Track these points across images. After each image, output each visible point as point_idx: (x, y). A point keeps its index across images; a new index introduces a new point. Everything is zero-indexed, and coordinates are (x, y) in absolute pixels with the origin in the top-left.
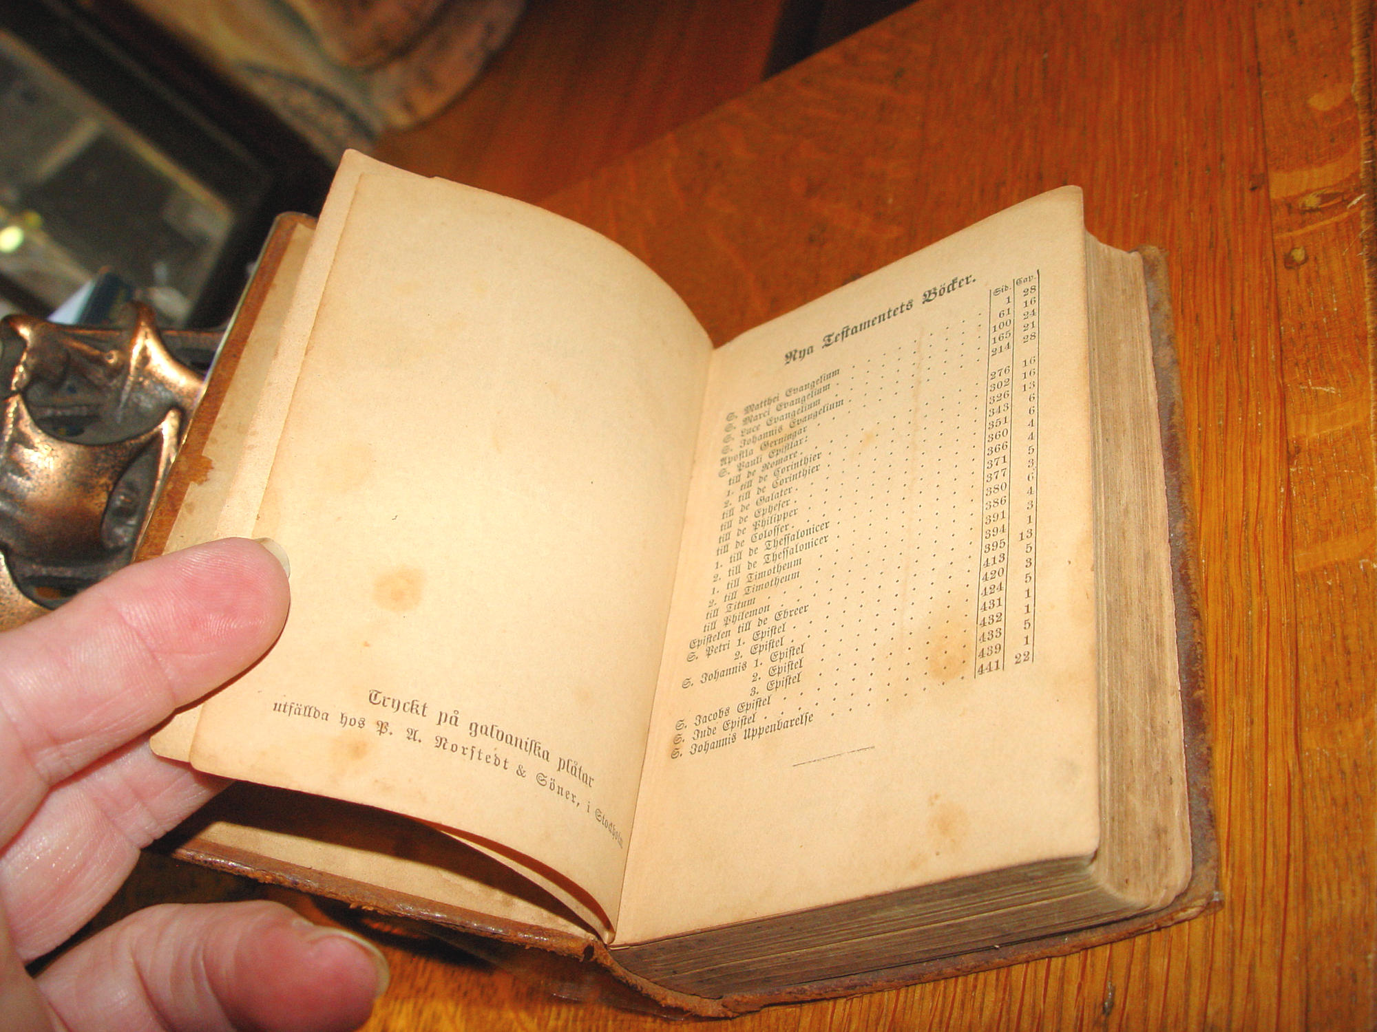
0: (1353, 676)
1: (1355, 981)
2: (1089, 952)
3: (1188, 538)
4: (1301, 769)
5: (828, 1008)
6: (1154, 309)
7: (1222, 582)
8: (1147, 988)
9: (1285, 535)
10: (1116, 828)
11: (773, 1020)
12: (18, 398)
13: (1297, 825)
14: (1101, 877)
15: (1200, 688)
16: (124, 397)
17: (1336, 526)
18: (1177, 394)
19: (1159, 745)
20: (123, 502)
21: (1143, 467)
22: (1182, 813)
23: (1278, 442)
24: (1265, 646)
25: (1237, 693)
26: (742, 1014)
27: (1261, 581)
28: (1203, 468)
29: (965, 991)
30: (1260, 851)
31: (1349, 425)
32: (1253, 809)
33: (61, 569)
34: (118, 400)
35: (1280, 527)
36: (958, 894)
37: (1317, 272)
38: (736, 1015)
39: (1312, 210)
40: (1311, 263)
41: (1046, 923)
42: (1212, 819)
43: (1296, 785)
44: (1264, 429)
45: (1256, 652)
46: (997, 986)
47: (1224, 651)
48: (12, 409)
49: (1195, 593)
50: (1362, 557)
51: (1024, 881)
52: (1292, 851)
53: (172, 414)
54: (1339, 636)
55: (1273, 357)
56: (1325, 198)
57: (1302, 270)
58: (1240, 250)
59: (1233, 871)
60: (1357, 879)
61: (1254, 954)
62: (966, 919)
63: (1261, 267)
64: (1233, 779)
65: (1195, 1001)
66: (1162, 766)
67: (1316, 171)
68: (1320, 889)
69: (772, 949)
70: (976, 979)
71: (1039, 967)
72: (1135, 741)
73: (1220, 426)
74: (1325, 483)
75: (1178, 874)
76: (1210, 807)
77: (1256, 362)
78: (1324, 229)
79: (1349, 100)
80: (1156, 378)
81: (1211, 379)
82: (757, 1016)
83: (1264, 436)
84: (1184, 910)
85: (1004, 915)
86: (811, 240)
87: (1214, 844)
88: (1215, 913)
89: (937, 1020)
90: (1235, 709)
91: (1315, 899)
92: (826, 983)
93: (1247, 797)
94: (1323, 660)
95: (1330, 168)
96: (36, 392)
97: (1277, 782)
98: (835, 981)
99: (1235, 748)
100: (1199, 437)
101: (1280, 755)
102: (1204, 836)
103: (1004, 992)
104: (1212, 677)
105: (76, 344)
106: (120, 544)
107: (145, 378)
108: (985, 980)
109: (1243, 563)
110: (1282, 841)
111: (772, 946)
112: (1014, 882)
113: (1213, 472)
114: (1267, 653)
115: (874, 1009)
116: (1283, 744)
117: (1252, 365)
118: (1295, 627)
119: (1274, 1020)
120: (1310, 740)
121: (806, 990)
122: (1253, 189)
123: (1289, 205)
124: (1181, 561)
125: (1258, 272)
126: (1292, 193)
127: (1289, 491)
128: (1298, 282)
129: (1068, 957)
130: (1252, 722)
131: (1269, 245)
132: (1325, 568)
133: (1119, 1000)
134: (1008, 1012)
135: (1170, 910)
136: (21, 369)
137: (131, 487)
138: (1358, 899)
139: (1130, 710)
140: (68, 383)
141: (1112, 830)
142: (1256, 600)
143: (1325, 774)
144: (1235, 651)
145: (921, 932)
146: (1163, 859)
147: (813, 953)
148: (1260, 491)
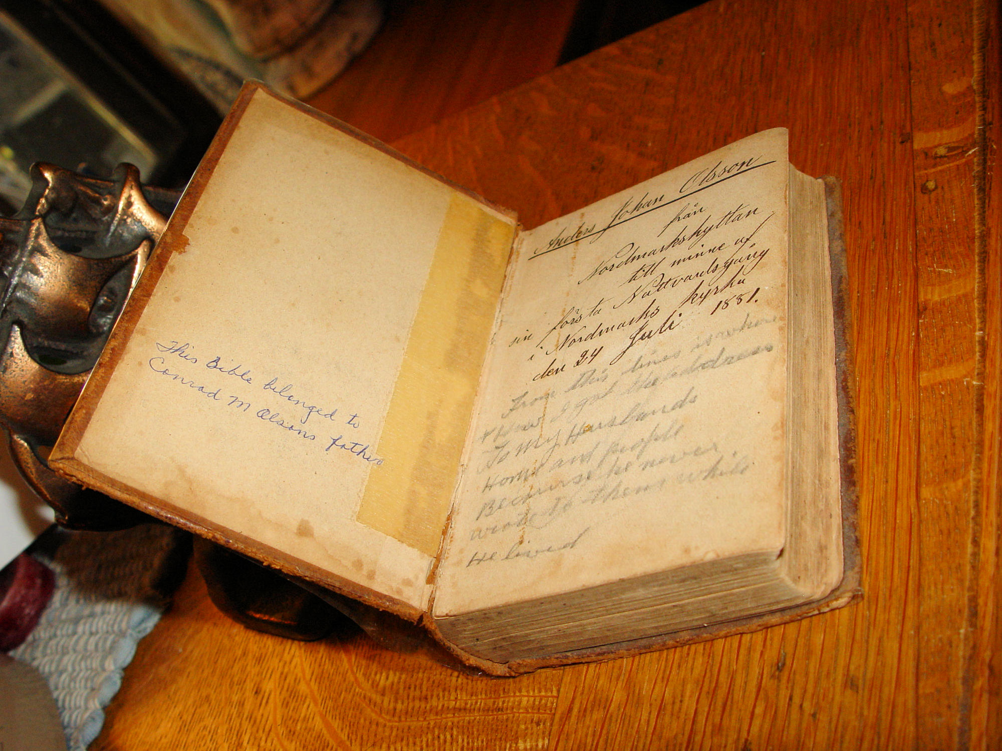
0: (957, 452)
1: (951, 646)
2: (769, 630)
3: (848, 362)
4: (919, 512)
5: (582, 670)
6: (831, 216)
7: (869, 392)
8: (809, 653)
9: (914, 362)
10: (793, 542)
11: (543, 678)
12: (40, 220)
13: (915, 547)
14: (781, 571)
15: (852, 458)
16: (112, 228)
17: (949, 356)
18: (844, 271)
19: (824, 492)
20: (105, 302)
21: (820, 316)
22: (838, 538)
23: (912, 303)
24: (898, 433)
25: (877, 462)
26: (521, 674)
27: (896, 391)
28: (860, 319)
29: (681, 657)
30: (889, 563)
31: (961, 292)
32: (885, 537)
33: (58, 343)
34: (108, 230)
35: (911, 357)
36: (683, 581)
37: (943, 196)
38: (517, 675)
39: (941, 157)
40: (939, 190)
41: (742, 607)
42: (858, 542)
43: (915, 521)
44: (903, 295)
45: (891, 437)
46: (703, 654)
47: (869, 436)
48: (34, 228)
49: (852, 397)
50: (965, 376)
51: (730, 571)
52: (911, 564)
53: (145, 243)
54: (948, 427)
55: (911, 249)
56: (950, 149)
57: (933, 195)
58: (891, 181)
59: (870, 578)
60: (955, 582)
61: (883, 630)
62: (687, 601)
63: (905, 192)
64: (873, 517)
65: (842, 662)
66: (825, 506)
67: (945, 132)
68: (929, 587)
69: (549, 621)
70: (689, 649)
71: (734, 641)
72: (808, 489)
73: (872, 293)
74: (943, 329)
75: (834, 575)
76: (857, 534)
77: (899, 254)
78: (949, 169)
79: (970, 87)
80: (831, 260)
81: (867, 262)
82: (532, 676)
83: (902, 299)
84: (836, 599)
85: (714, 599)
86: (593, 168)
87: (858, 558)
88: (857, 604)
89: (660, 676)
90: (876, 473)
91: (926, 594)
92: (584, 651)
93: (882, 529)
94: (937, 441)
95: (955, 131)
96: (52, 218)
97: (903, 520)
98: (590, 650)
99: (875, 498)
100: (858, 299)
101: (905, 501)
102: (853, 552)
103: (709, 658)
104: (861, 453)
105: (82, 188)
106: (101, 330)
107: (129, 216)
108: (696, 649)
109: (885, 380)
110: (905, 557)
111: (549, 619)
112: (723, 572)
113: (867, 321)
114: (899, 437)
115: (616, 670)
116: (908, 495)
117: (896, 255)
118: (918, 421)
119: (894, 674)
120: (926, 493)
121: (568, 656)
122: (902, 142)
123: (926, 153)
124: (842, 377)
125: (903, 195)
126: (929, 145)
127: (918, 335)
128: (930, 202)
129: (754, 634)
130: (887, 482)
131: (911, 178)
132: (940, 384)
133: (788, 663)
134: (711, 671)
135: (827, 600)
136: (43, 201)
137: (112, 292)
138: (955, 595)
139: (805, 468)
140: (74, 215)
141: (791, 543)
142: (892, 404)
143: (936, 515)
144: (877, 437)
145: (653, 611)
146: (824, 565)
147: (577, 626)
148: (898, 334)
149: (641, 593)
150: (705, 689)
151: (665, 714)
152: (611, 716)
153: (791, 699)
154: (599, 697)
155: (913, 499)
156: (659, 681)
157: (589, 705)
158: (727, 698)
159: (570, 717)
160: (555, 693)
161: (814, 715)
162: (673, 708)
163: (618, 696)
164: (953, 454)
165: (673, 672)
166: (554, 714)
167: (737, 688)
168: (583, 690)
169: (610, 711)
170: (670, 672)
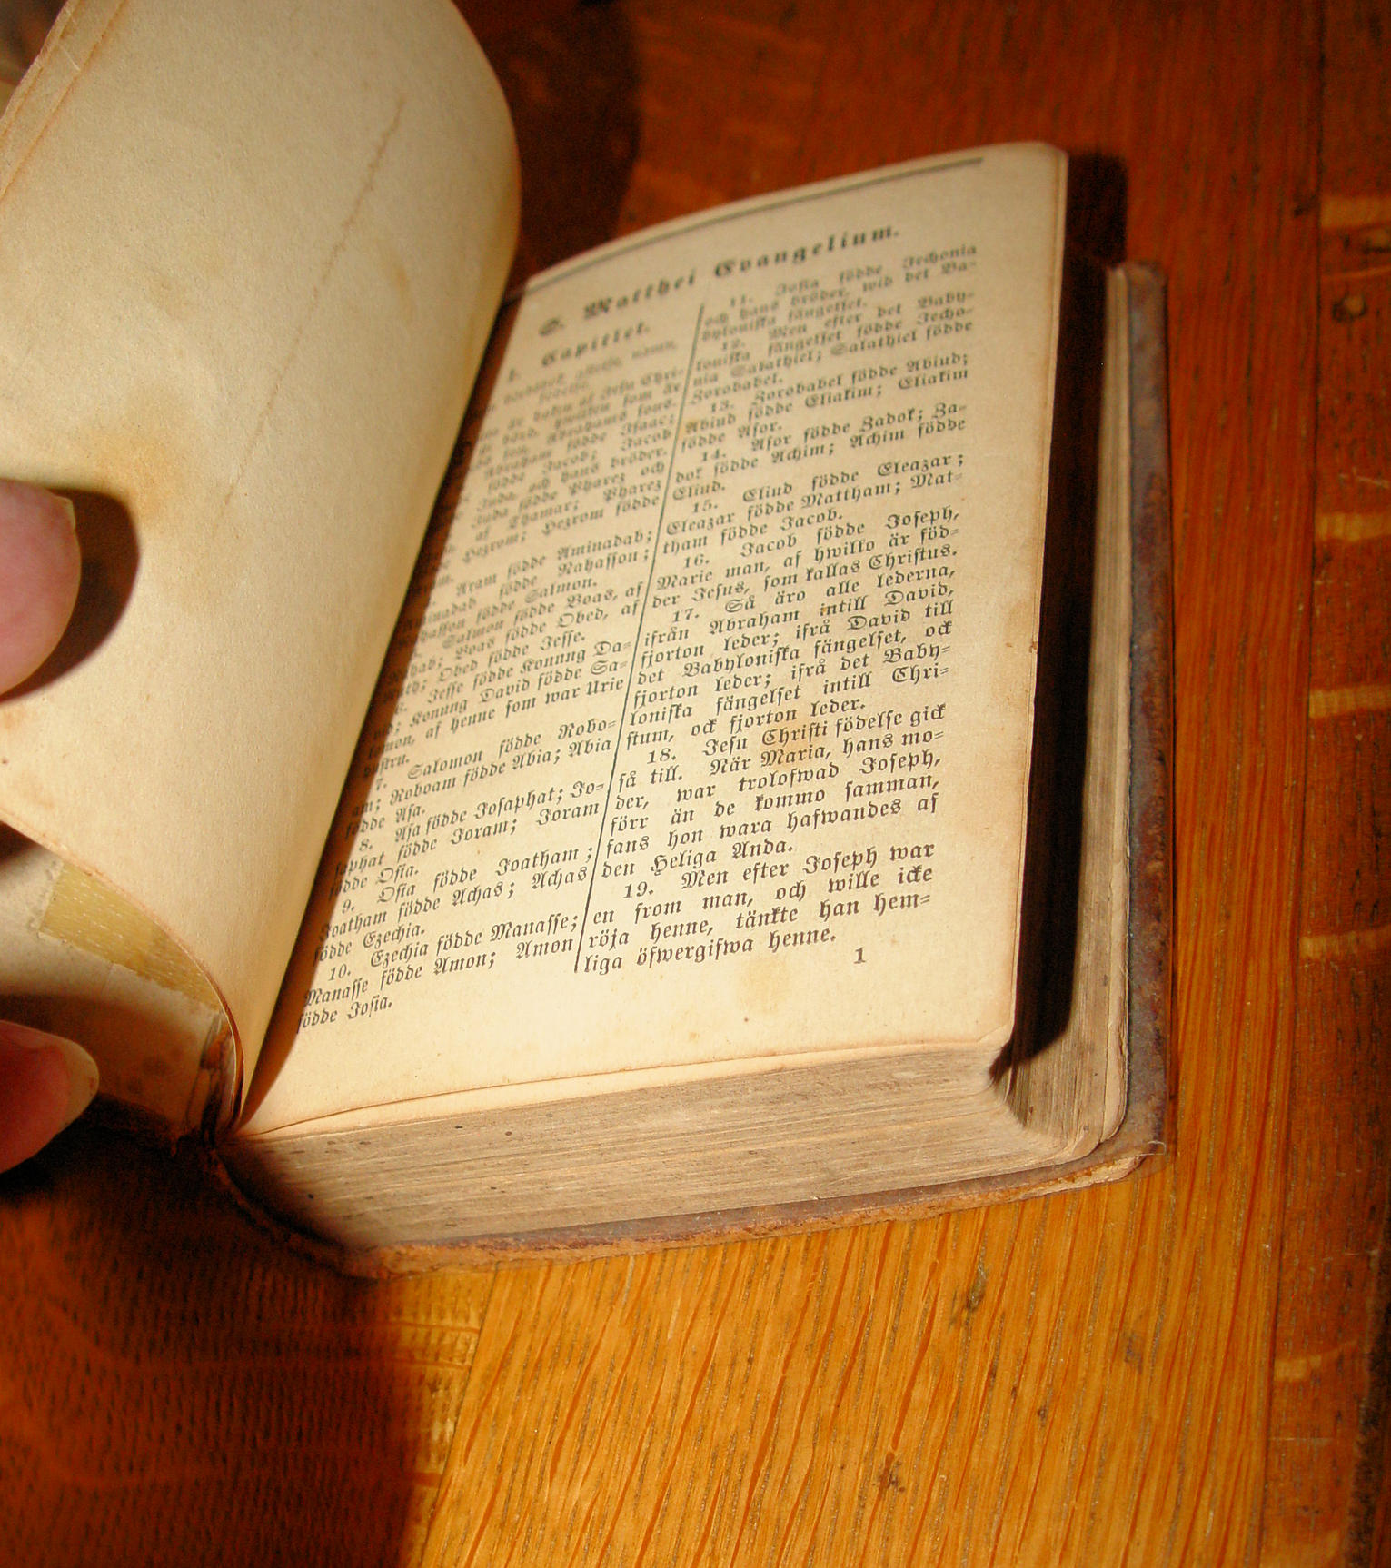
2: (954, 1217)
4: (1295, 987)
6: (1137, 347)
7: (1199, 723)
8: (1038, 1276)
15: (1157, 859)
18: (1159, 464)
23: (1299, 544)
24: (1256, 816)
25: (1208, 873)
30: (1224, 1093)
32: (1219, 1034)
35: (1293, 656)
36: (778, 1100)
37: (1378, 329)
39: (1378, 249)
40: (1371, 317)
42: (1160, 1041)
43: (1285, 1004)
45: (1241, 821)
46: (805, 1261)
47: (1194, 816)
49: (1160, 729)
51: (885, 1085)
52: (1272, 1097)
55: (1304, 432)
57: (1357, 325)
58: (1269, 291)
62: (778, 1144)
63: (1297, 315)
64: (1194, 990)
66: (1095, 958)
69: (473, 1168)
71: (874, 1236)
73: (1215, 515)
74: (1365, 604)
75: (1106, 1110)
76: (1159, 1024)
84: (1106, 1163)
85: (840, 1143)
87: (1159, 1076)
88: (1150, 1176)
89: (707, 1303)
90: (1204, 896)
92: (544, 1235)
93: (1211, 1019)
94: (1341, 840)
97: (1258, 1002)
98: (556, 1233)
99: (1199, 951)
100: (1185, 526)
101: (1265, 964)
102: (1147, 1063)
103: (816, 1270)
110: (1259, 1083)
111: (473, 1163)
112: (868, 1087)
114: (1259, 826)
115: (610, 1282)
116: (1271, 949)
118: (1302, 792)
119: (1224, 1335)
121: (509, 1244)
122: (1297, 213)
123: (1347, 239)
124: (1145, 686)
125: (1292, 320)
127: (1310, 610)
128: (1349, 339)
129: (919, 1224)
130: (1227, 917)
132: (1353, 717)
133: (990, 1293)
134: (819, 1297)
135: (1087, 1163)
142: (1247, 751)
143: (1330, 997)
145: (703, 1162)
147: (532, 1183)
148: (1267, 606)
149: (681, 1119)
150: (806, 1336)
151: (712, 1387)
152: (595, 1382)
153: (992, 1374)
154: (567, 1340)
155: (1283, 958)
156: (705, 1312)
157: (547, 1354)
158: (854, 1360)
159: (505, 1378)
160: (474, 1323)
161: (1041, 1413)
162: (731, 1375)
163: (613, 1340)
165: (736, 1295)
166: (470, 1369)
167: (874, 1342)
168: (536, 1320)
169: (592, 1371)
170: (730, 1294)
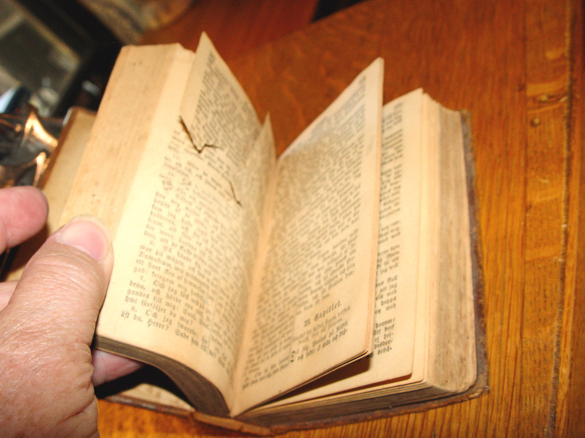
0: (547, 307)
4: (522, 346)
5: (311, 434)
7: (494, 262)
8: (450, 436)
9: (522, 243)
13: (518, 370)
15: (481, 299)
17: (544, 241)
19: (463, 322)
22: (473, 353)
23: (522, 202)
24: (510, 291)
27: (510, 262)
29: (371, 427)
30: (502, 380)
31: (553, 197)
32: (500, 362)
34: (19, 146)
35: (520, 240)
40: (542, 125)
42: (486, 355)
43: (519, 352)
44: (517, 196)
45: (506, 294)
47: (492, 292)
50: (554, 255)
52: (515, 381)
53: (43, 153)
54: (542, 289)
55: (523, 164)
56: (550, 97)
57: (538, 128)
58: (512, 116)
60: (542, 396)
67: (547, 85)
68: (526, 399)
71: (404, 417)
73: (497, 193)
74: (541, 222)
75: (470, 378)
76: (485, 350)
77: (516, 166)
78: (549, 111)
79: (563, 55)
83: (517, 199)
84: (472, 394)
87: (486, 366)
91: (524, 403)
94: (535, 299)
95: (553, 84)
97: (511, 351)
100: (489, 197)
101: (513, 339)
102: (482, 362)
107: (32, 138)
108: (381, 423)
109: (503, 254)
110: (512, 376)
113: (494, 212)
114: (511, 294)
115: (332, 434)
116: (515, 335)
117: (513, 168)
118: (523, 284)
120: (527, 334)
122: (519, 90)
123: (534, 99)
126: (536, 93)
127: (525, 224)
128: (536, 133)
130: (502, 324)
131: (525, 115)
135: (467, 393)
138: (542, 405)
142: (508, 270)
143: (532, 349)
144: (497, 292)
146: (464, 371)
148: (513, 223)
155: (518, 338)
164: (545, 308)
